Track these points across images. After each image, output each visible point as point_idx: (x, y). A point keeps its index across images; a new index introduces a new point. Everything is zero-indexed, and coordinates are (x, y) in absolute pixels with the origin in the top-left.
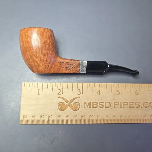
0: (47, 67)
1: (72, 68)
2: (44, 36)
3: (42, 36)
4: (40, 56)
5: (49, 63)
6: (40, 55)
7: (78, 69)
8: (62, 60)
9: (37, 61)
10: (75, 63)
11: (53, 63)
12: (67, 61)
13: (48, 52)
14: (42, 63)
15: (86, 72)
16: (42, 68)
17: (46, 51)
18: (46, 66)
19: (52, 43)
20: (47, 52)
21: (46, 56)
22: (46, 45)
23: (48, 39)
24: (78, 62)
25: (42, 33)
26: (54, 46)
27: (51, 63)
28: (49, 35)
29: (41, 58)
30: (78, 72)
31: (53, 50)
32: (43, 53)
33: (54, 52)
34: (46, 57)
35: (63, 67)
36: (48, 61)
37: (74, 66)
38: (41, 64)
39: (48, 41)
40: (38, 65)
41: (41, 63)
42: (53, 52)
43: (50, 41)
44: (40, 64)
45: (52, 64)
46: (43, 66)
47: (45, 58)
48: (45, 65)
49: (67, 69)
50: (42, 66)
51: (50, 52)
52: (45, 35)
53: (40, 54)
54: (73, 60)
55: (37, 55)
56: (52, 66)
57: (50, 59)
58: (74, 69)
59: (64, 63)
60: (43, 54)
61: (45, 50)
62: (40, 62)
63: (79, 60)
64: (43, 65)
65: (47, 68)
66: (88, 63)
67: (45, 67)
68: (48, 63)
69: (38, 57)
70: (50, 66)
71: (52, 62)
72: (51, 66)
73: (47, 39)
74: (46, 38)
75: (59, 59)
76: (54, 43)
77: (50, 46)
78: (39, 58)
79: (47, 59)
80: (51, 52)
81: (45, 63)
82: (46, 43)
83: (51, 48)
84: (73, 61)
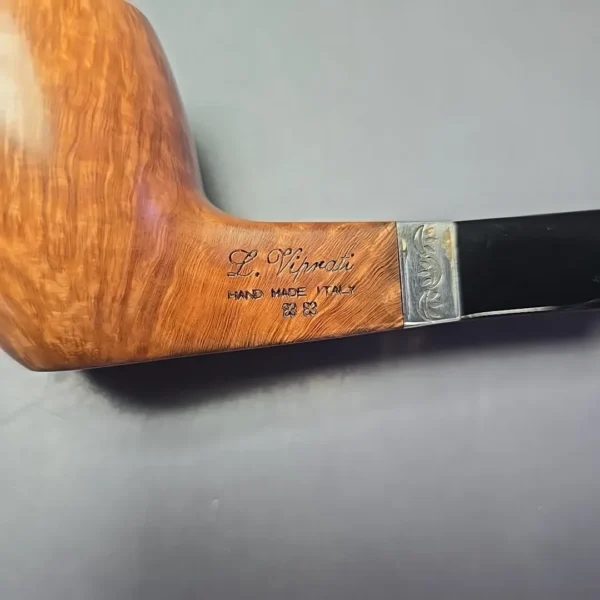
0: (117, 305)
1: (337, 289)
2: (56, 44)
3: (43, 45)
4: (39, 219)
5: (131, 274)
6: (39, 203)
7: (391, 294)
8: (237, 238)
9: (14, 260)
10: (356, 245)
11: (164, 269)
12: (282, 239)
13: (109, 174)
14: (61, 277)
15: (458, 318)
16: (75, 318)
17: (87, 168)
18: (99, 298)
19: (137, 100)
20: (100, 177)
21: (92, 211)
22: (81, 111)
23: (98, 60)
24: (384, 232)
25: (45, 17)
26: (158, 126)
27: (146, 267)
28: (111, 36)
29: (52, 235)
30: (391, 318)
31: (156, 153)
32: (62, 182)
33: (160, 174)
34: (88, 220)
35: (254, 296)
36: (111, 253)
37: (348, 277)
38: (58, 287)
39: (103, 84)
40: (31, 302)
41: (53, 278)
42: (151, 167)
43: (121, 83)
44: (49, 287)
45: (157, 273)
46: (77, 305)
47: (87, 228)
48: (94, 288)
49: (289, 311)
50: (70, 302)
51: (120, 172)
52: (73, 33)
53: (35, 197)
54: (336, 224)
55: (15, 210)
56: (161, 292)
57: (136, 237)
58: (349, 303)
59: (262, 255)
60: (57, 190)
61: (79, 157)
62: (45, 266)
63: (385, 224)
64: (75, 293)
65: (114, 320)
66: (470, 233)
67: (99, 313)
68: (116, 268)
69: (21, 227)
70: (136, 295)
71: (154, 259)
72: (148, 292)
73: (88, 64)
74: (78, 56)
75: (210, 231)
76: (156, 102)
77: (117, 121)
78: (28, 230)
79: (101, 232)
80: (130, 166)
81: (86, 273)
82: (77, 100)
83: (134, 138)
84: (333, 232)
